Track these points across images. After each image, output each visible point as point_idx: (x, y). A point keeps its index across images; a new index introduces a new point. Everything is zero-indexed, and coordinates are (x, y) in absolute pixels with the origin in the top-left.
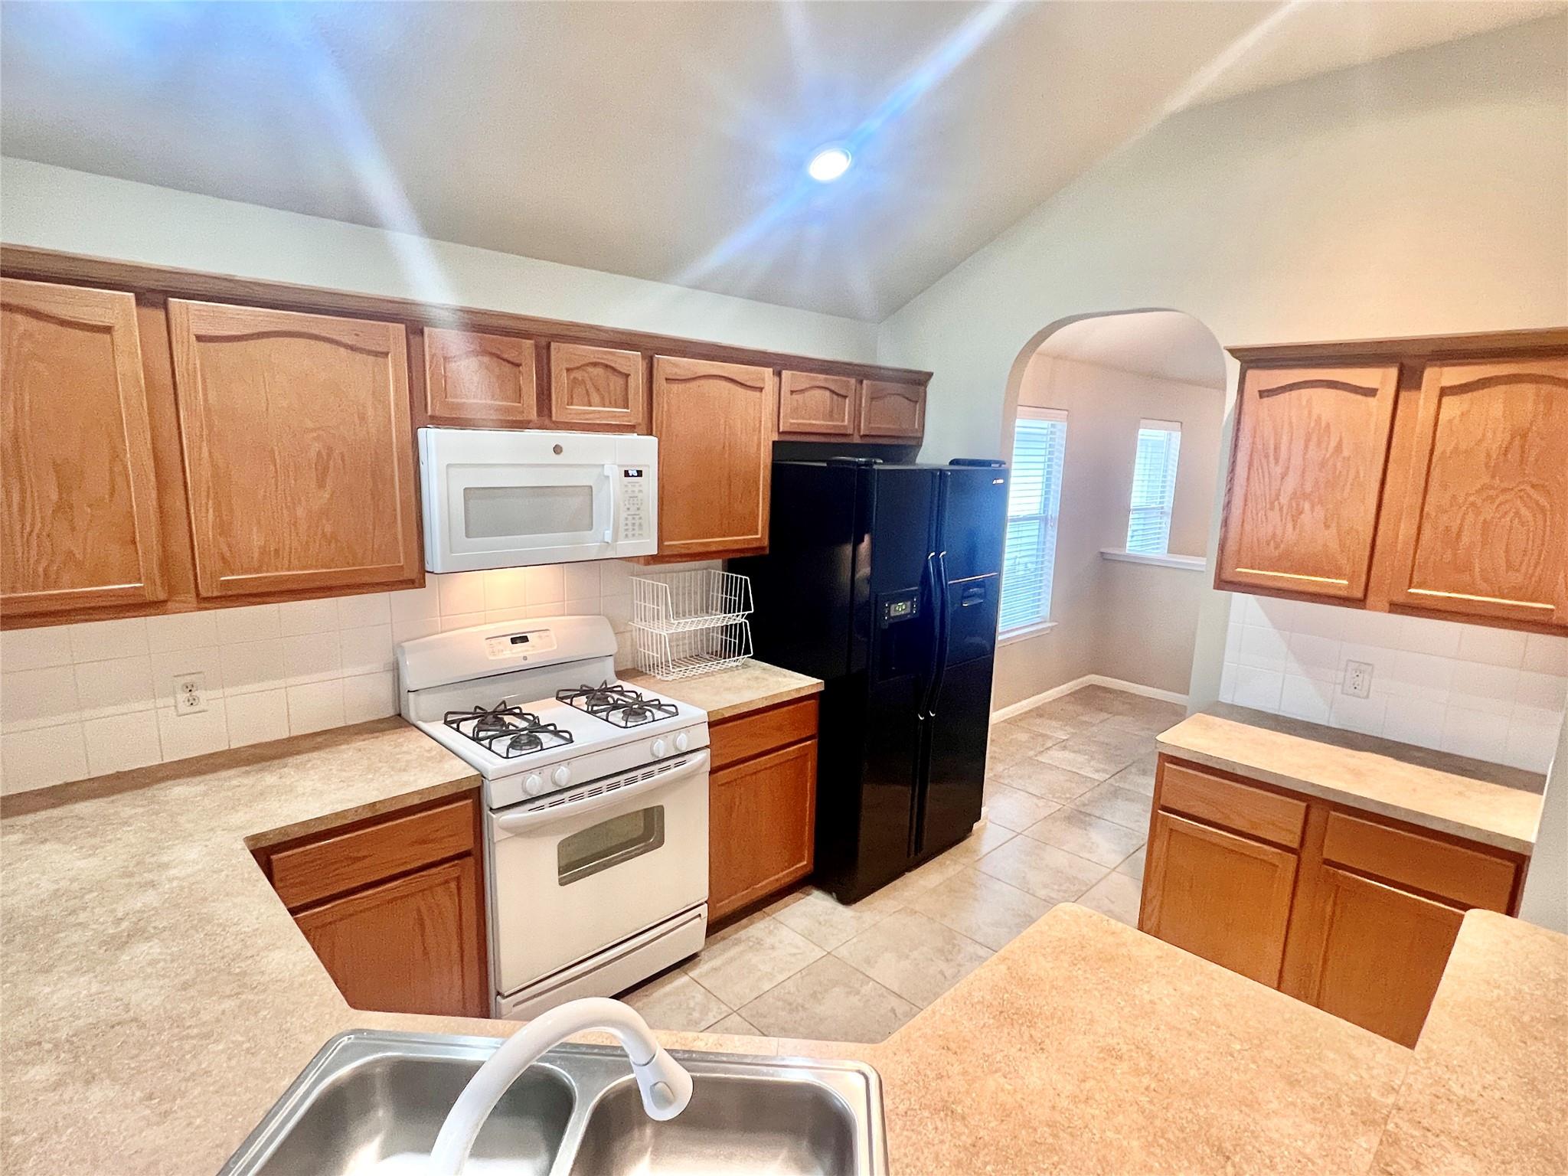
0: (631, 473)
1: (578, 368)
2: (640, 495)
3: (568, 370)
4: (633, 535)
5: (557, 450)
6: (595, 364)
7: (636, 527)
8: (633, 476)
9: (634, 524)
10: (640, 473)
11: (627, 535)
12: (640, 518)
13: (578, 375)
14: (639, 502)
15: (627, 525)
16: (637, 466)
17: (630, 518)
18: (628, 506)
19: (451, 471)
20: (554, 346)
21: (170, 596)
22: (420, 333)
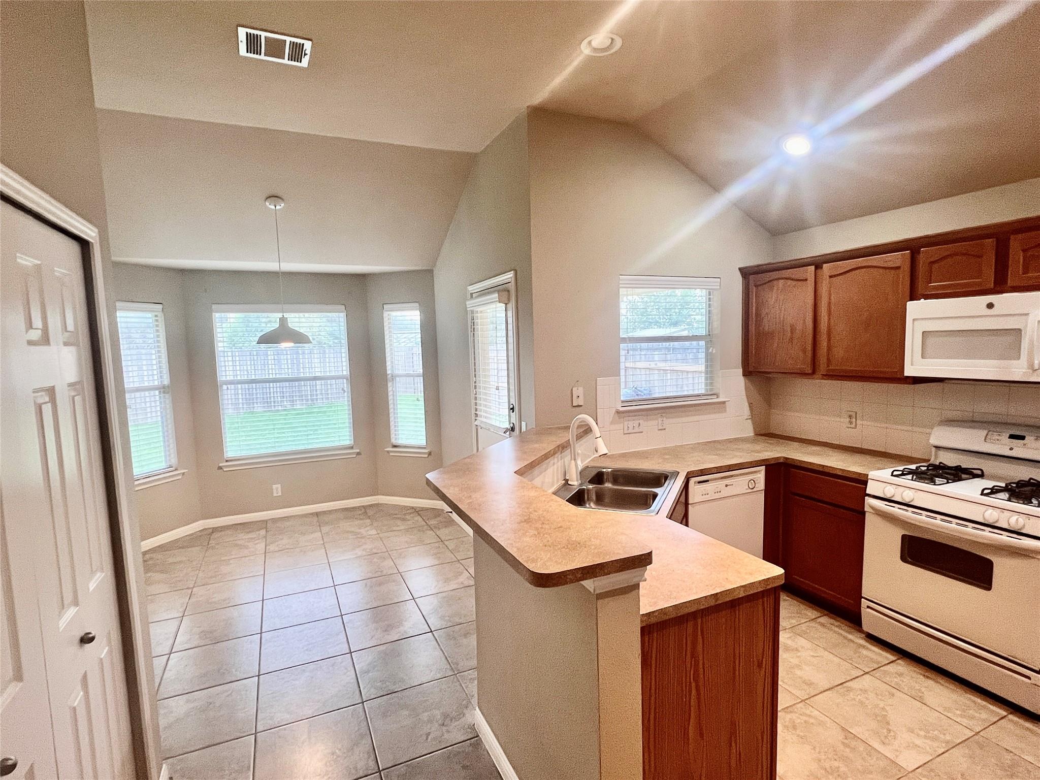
5: (990, 306)
19: (916, 323)
20: (1012, 237)
21: (814, 372)
22: (919, 252)
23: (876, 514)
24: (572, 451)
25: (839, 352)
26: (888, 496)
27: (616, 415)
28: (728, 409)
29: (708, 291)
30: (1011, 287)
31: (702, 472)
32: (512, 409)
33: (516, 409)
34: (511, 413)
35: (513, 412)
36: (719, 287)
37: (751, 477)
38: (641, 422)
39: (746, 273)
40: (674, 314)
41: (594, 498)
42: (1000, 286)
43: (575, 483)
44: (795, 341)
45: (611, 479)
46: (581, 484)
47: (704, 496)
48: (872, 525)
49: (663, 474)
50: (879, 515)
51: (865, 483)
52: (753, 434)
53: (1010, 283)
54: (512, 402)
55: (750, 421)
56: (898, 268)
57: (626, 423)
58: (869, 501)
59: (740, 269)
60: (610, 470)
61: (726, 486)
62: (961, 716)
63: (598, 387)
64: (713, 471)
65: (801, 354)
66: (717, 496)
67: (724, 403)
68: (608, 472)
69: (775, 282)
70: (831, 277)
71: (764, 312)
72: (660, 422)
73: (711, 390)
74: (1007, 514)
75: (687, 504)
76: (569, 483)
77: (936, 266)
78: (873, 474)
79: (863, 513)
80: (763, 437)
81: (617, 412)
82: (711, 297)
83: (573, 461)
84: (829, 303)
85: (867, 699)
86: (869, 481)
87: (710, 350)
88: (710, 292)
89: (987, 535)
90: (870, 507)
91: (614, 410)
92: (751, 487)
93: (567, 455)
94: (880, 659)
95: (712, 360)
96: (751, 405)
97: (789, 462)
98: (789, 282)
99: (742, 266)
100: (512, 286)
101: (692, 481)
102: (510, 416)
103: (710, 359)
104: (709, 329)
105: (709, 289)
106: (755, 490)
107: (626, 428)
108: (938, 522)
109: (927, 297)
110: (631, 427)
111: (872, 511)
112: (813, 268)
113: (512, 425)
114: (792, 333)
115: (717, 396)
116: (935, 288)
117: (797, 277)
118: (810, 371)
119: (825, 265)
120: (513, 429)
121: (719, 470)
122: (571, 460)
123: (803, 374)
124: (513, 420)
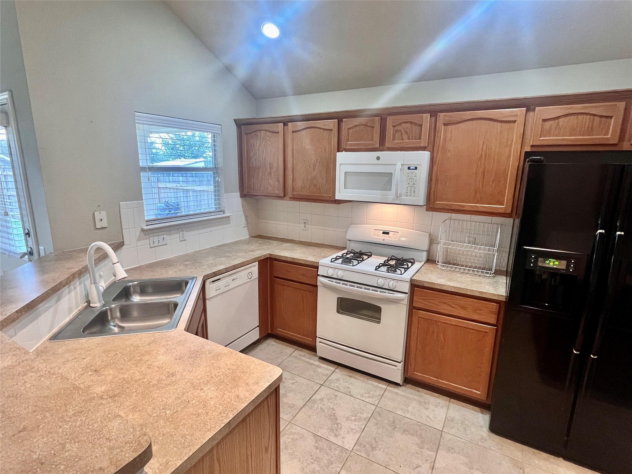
0: (411, 168)
1: (398, 125)
2: (415, 178)
3: (393, 126)
4: (410, 195)
5: (378, 158)
6: (406, 122)
7: (412, 192)
8: (412, 169)
9: (411, 190)
10: (416, 168)
11: (407, 195)
12: (414, 188)
13: (398, 128)
14: (414, 181)
15: (407, 190)
16: (415, 165)
17: (409, 187)
18: (408, 182)
19: (341, 166)
20: (388, 118)
21: (285, 196)
22: (342, 121)
23: (324, 287)
24: (92, 275)
25: (299, 183)
26: (330, 275)
27: (142, 233)
28: (231, 221)
29: (212, 134)
30: (387, 148)
31: (215, 274)
32: (27, 234)
33: (32, 233)
34: (27, 238)
35: (29, 237)
36: (220, 132)
37: (249, 271)
38: (165, 236)
39: (240, 124)
40: (195, 150)
41: (118, 314)
42: (382, 146)
43: (98, 305)
44: (273, 174)
45: (138, 289)
46: (104, 306)
47: (217, 291)
48: (321, 293)
49: (184, 280)
50: (325, 287)
51: (317, 268)
52: (248, 237)
53: (387, 145)
54: (27, 226)
55: (246, 228)
56: (331, 130)
57: (151, 239)
58: (320, 279)
59: (235, 120)
60: (136, 283)
61: (233, 280)
62: (369, 397)
63: (121, 210)
64: (223, 272)
65: (277, 183)
66: (227, 288)
67: (229, 217)
68: (134, 285)
69: (258, 132)
70: (293, 132)
71: (252, 154)
72: (181, 235)
73: (219, 208)
74: (388, 280)
75: (204, 300)
76: (91, 305)
77: (351, 131)
78: (321, 261)
79: (316, 286)
80: (255, 239)
81: (142, 230)
82: (215, 139)
83: (93, 286)
84: (293, 150)
85: (324, 405)
86: (320, 266)
87: (217, 179)
88: (214, 135)
89: (378, 293)
90: (320, 282)
91: (140, 229)
92: (249, 278)
93: (87, 280)
94: (327, 372)
95: (218, 186)
96: (246, 217)
97: (272, 257)
98: (268, 133)
99: (237, 118)
100: (9, 108)
101: (208, 282)
102: (26, 241)
103: (217, 185)
104: (215, 163)
105: (214, 133)
106: (252, 279)
107: (152, 243)
108: (355, 289)
109: (347, 150)
110: (156, 242)
111: (321, 285)
112: (282, 124)
113: (29, 250)
114: (271, 169)
115: (224, 212)
116: (351, 145)
117: (273, 130)
118: (282, 195)
119: (289, 124)
120: (31, 253)
121: (227, 270)
122: (91, 284)
123: (279, 197)
124: (30, 244)
